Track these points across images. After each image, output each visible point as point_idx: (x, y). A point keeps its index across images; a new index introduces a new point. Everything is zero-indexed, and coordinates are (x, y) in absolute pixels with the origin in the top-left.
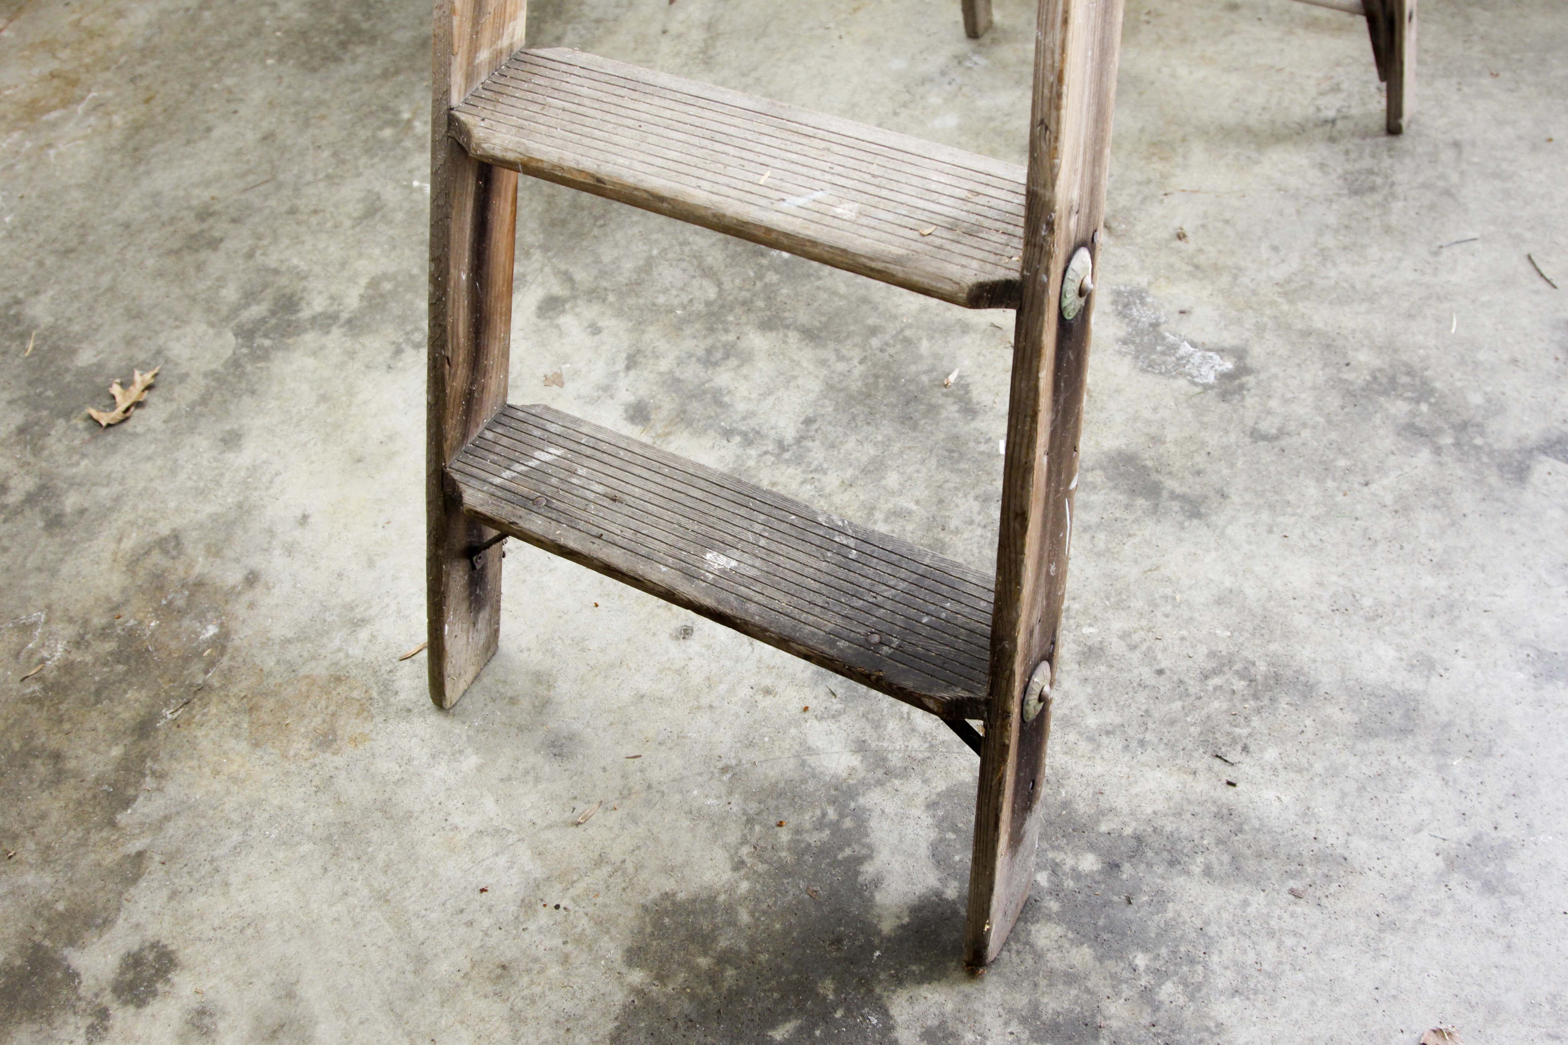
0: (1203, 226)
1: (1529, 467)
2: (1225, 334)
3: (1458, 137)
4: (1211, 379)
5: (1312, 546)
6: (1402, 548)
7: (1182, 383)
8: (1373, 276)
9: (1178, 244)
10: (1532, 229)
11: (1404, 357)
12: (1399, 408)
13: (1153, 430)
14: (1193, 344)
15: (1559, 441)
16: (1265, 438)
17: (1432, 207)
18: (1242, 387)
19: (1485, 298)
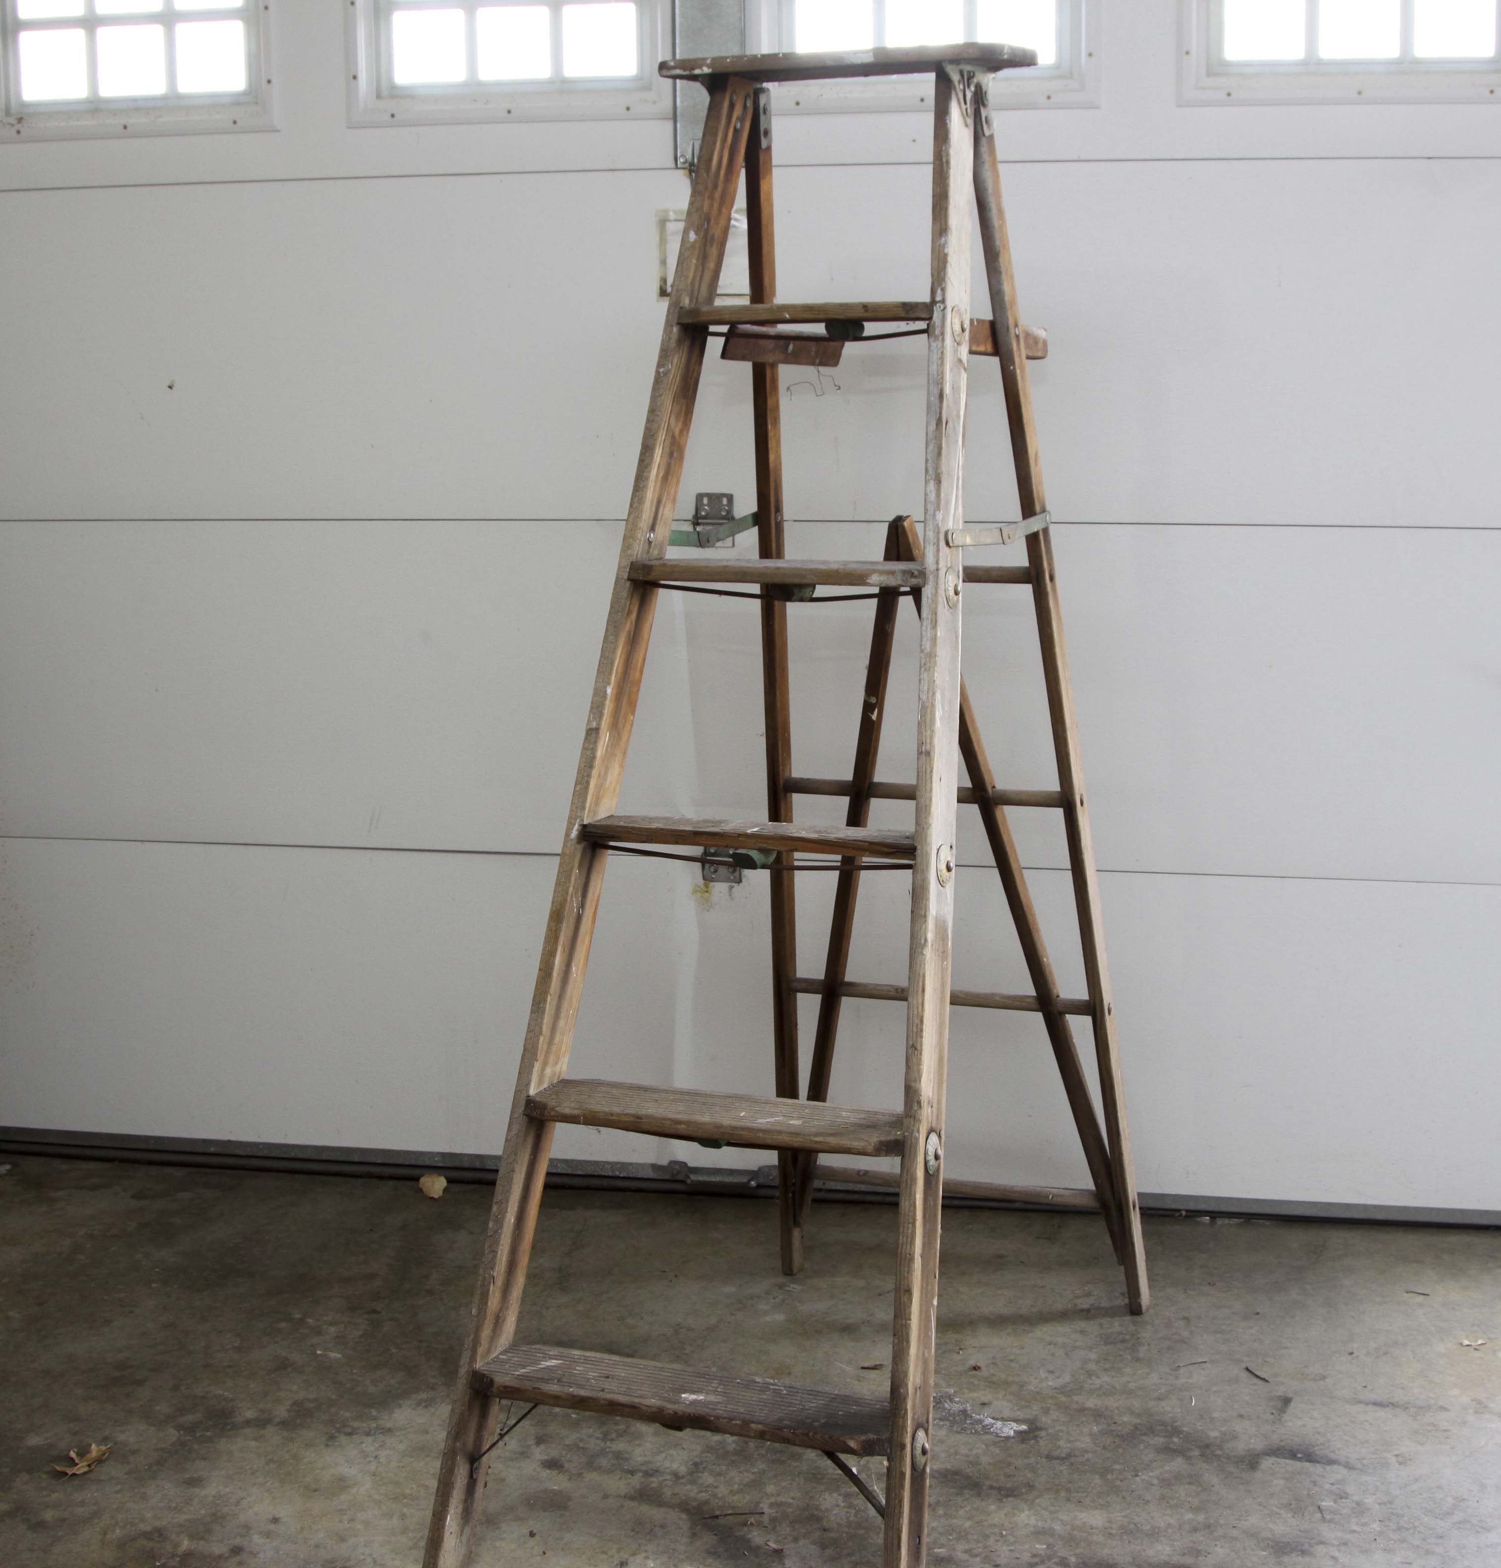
0: (993, 1363)
1: (1257, 1462)
2: (1018, 1413)
3: (1187, 1315)
4: (1012, 1433)
5: (1101, 1505)
6: (1168, 1503)
7: (988, 1437)
8: (1129, 1382)
9: (974, 1372)
10: (1248, 1356)
11: (1157, 1418)
12: (1159, 1441)
13: (971, 1459)
14: (993, 1418)
15: (1278, 1449)
16: (1057, 1458)
17: (1169, 1348)
18: (1035, 1437)
19: (1215, 1389)
